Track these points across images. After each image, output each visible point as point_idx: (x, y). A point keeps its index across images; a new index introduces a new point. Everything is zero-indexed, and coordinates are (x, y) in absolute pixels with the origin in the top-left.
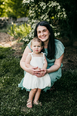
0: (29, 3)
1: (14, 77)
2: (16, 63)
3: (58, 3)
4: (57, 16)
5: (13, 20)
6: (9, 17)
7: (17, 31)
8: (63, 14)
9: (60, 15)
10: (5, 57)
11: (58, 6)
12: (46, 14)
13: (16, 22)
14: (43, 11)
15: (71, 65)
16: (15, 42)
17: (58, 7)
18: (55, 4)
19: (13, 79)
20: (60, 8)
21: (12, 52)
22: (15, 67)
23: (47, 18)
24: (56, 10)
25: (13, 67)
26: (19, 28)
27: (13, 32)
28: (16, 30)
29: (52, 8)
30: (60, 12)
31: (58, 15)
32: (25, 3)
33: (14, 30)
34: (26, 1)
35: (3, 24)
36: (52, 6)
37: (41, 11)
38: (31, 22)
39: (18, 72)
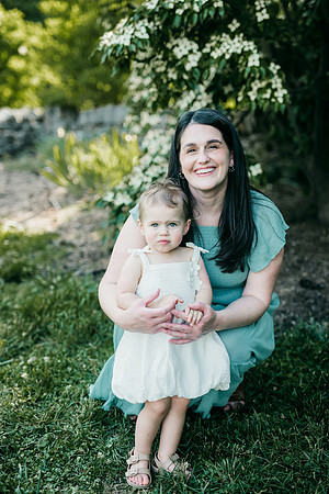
0: (127, 43)
1: (70, 356)
2: (77, 299)
3: (251, 43)
4: (249, 97)
5: (63, 117)
6: (48, 109)
7: (79, 165)
8: (274, 87)
9: (260, 91)
10: (29, 276)
11: (250, 52)
12: (202, 88)
13: (74, 127)
14: (186, 77)
15: (312, 301)
16: (72, 211)
17: (250, 59)
18: (238, 45)
19: (68, 365)
20: (257, 64)
21: (60, 254)
22: (76, 313)
23: (204, 104)
24: (241, 70)
25: (64, 317)
26: (87, 151)
27: (63, 167)
28: (74, 159)
29: (224, 61)
30: (260, 79)
31: (251, 89)
32: (109, 45)
33: (67, 159)
34: (115, 37)
35: (20, 135)
36: (224, 55)
37: (180, 79)
38: (138, 122)
39: (87, 336)
